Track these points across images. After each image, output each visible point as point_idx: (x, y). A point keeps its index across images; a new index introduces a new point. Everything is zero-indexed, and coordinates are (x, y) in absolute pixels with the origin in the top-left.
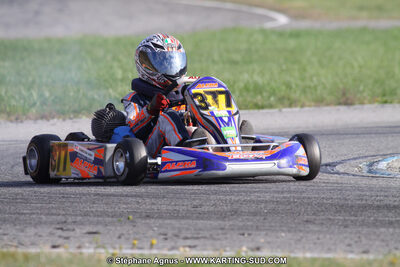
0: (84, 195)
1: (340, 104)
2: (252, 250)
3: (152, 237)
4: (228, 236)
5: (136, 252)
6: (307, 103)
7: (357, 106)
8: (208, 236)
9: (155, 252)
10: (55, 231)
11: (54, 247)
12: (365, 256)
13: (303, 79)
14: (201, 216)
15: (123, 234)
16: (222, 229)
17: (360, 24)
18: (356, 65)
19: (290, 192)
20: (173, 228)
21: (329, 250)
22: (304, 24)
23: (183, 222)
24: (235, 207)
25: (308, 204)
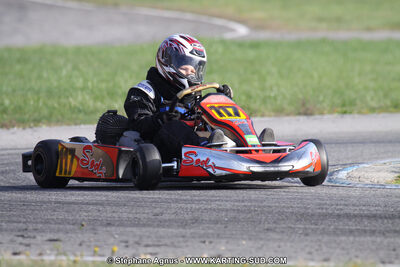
0: (45, 203)
1: (299, 114)
3: (113, 244)
4: (189, 243)
5: (98, 259)
6: (267, 113)
7: (317, 116)
8: (168, 241)
10: (16, 238)
11: (15, 254)
12: (326, 264)
13: (263, 89)
14: (162, 224)
15: (83, 241)
16: (183, 237)
17: (320, 35)
18: (316, 75)
19: (250, 201)
20: (135, 236)
21: (290, 258)
22: (263, 35)
23: (144, 229)
24: (196, 215)
25: (269, 213)
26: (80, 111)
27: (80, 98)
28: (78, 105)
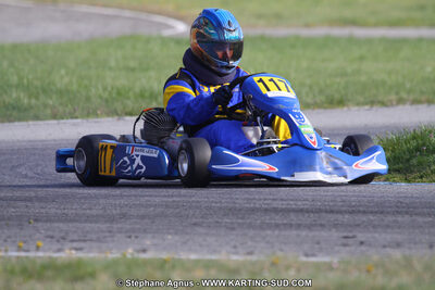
2: (138, 251)
3: (39, 239)
4: (116, 239)
5: (23, 254)
8: (94, 236)
9: (40, 254)
12: (249, 258)
14: (89, 219)
15: (10, 237)
16: (110, 232)
20: (61, 231)
21: (215, 252)
23: (71, 225)
24: (125, 210)
25: (197, 207)
26: (14, 108)
27: (14, 95)
28: (12, 102)
